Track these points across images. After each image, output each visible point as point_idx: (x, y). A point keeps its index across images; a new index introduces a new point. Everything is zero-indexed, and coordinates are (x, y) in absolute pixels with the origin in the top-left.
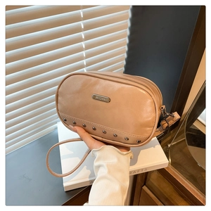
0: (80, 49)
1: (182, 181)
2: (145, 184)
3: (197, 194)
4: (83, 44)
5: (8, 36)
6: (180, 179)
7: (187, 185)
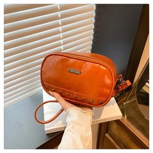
0: (58, 32)
1: (133, 129)
2: (107, 132)
3: (144, 139)
4: (60, 28)
5: (6, 22)
6: (131, 128)
7: (136, 132)
